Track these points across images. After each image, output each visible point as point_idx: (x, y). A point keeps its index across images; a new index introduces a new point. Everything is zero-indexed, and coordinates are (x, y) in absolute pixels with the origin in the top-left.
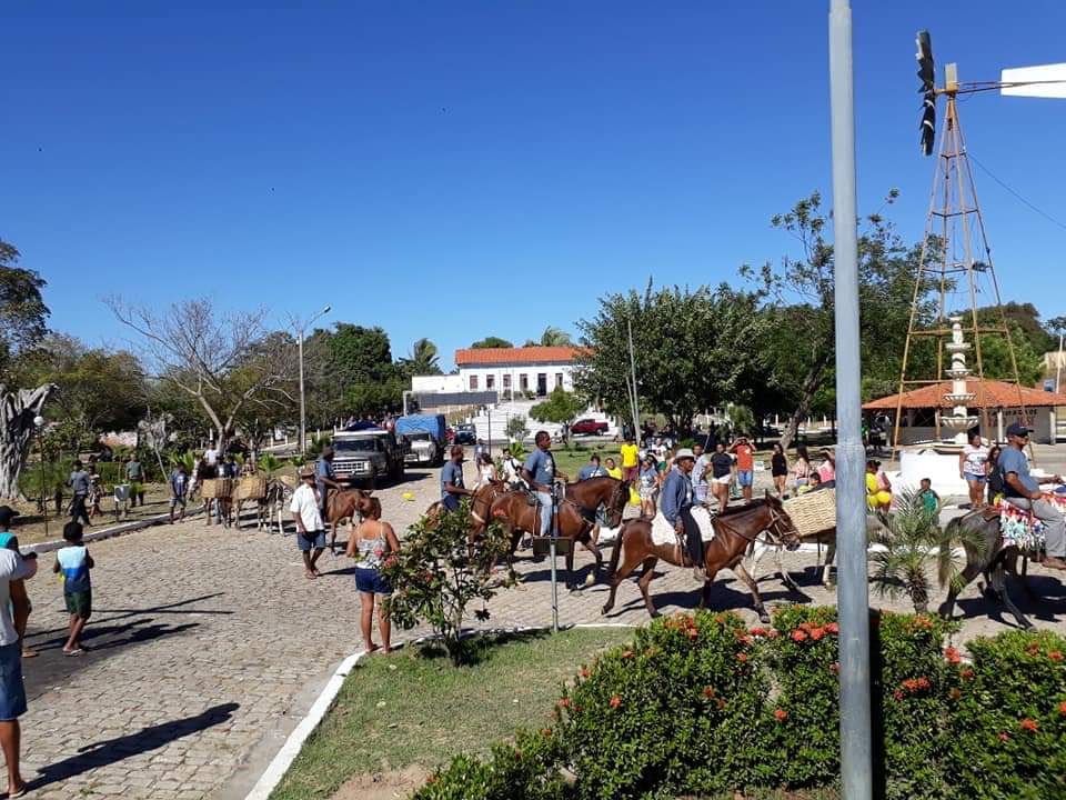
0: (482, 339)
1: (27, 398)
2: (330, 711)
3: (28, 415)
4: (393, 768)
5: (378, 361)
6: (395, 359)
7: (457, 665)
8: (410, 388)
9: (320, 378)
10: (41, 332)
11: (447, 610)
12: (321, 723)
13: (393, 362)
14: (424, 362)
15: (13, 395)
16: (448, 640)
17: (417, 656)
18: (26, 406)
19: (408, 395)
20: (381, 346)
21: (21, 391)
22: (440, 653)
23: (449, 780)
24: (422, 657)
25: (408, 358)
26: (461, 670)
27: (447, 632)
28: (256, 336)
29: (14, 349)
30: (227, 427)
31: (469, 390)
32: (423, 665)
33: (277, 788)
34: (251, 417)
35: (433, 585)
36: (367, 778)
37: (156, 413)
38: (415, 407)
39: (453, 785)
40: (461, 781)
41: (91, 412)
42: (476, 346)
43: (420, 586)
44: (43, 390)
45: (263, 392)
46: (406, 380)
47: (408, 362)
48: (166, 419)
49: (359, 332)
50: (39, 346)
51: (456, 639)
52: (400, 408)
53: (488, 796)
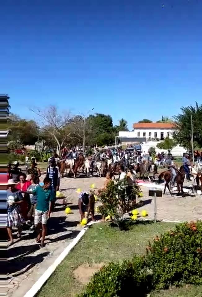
0: (142, 120)
2: (79, 241)
4: (96, 263)
5: (108, 126)
6: (114, 125)
7: (121, 230)
8: (118, 135)
9: (90, 131)
10: (8, 113)
11: (118, 212)
12: (76, 245)
14: (123, 126)
16: (119, 221)
17: (109, 226)
19: (117, 138)
20: (110, 121)
22: (116, 225)
23: (107, 270)
24: (110, 226)
25: (117, 125)
26: (122, 232)
28: (71, 117)
30: (62, 145)
31: (137, 137)
32: (111, 229)
33: (60, 265)
34: (69, 142)
35: (114, 203)
36: (88, 265)
37: (40, 140)
38: (119, 141)
39: (108, 272)
40: (110, 271)
41: (22, 138)
42: (140, 122)
44: (8, 131)
45: (73, 135)
46: (117, 132)
47: (118, 127)
48: (43, 142)
49: (103, 116)
50: (7, 117)
51: (121, 221)
52: (114, 142)
53: (118, 277)
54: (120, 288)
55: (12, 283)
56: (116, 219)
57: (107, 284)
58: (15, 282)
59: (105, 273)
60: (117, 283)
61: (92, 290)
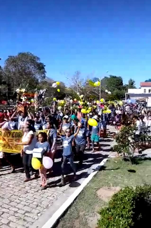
1: (41, 91)
3: (42, 95)
4: (113, 186)
5: (120, 85)
6: (124, 84)
7: (133, 164)
8: (127, 92)
10: (44, 77)
11: (130, 150)
13: (123, 85)
14: (132, 85)
15: (39, 91)
16: (130, 157)
17: (123, 160)
18: (41, 93)
19: (127, 94)
20: (121, 81)
21: (40, 90)
22: (128, 160)
24: (124, 160)
25: (127, 84)
26: (133, 165)
27: (130, 155)
29: (39, 81)
30: (83, 100)
31: (144, 93)
32: (124, 162)
33: (86, 186)
35: (127, 143)
36: (107, 187)
37: (68, 96)
38: (129, 97)
40: (126, 193)
42: (146, 81)
43: (123, 143)
44: (45, 90)
45: (91, 92)
46: (126, 90)
47: (127, 85)
48: (70, 97)
49: (115, 77)
50: (44, 80)
51: (132, 158)
52: (125, 97)
53: (133, 198)
54: (135, 206)
55: (52, 196)
56: (128, 156)
57: (125, 202)
58: (54, 196)
59: (123, 194)
60: (133, 203)
61: (113, 206)
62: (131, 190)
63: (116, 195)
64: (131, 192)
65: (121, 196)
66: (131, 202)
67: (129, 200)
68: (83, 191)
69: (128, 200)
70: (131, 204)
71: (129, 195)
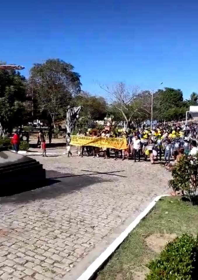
1: (76, 109)
2: (150, 212)
3: (76, 114)
4: (167, 233)
5: (178, 100)
6: (184, 100)
7: (194, 205)
8: (189, 110)
9: (158, 106)
10: (80, 90)
11: (191, 186)
12: (147, 215)
14: (195, 101)
15: (72, 109)
16: (191, 196)
18: (75, 112)
19: (188, 113)
20: (180, 96)
21: (74, 108)
22: (188, 200)
23: (180, 241)
24: (182, 200)
25: (188, 99)
27: (190, 194)
28: (139, 92)
29: (73, 95)
30: (129, 120)
32: (182, 203)
33: (132, 232)
34: (136, 118)
35: (186, 178)
36: (159, 235)
37: (109, 115)
38: (190, 116)
39: (182, 243)
41: (92, 114)
43: (182, 178)
44: (79, 107)
45: (140, 110)
46: (188, 107)
47: (189, 101)
48: (112, 118)
49: (172, 90)
50: (79, 95)
51: (193, 197)
52: (185, 117)
53: (193, 248)
54: (195, 259)
55: (88, 243)
56: (188, 194)
57: (182, 254)
58: (91, 242)
59: (179, 243)
60: (192, 255)
61: (166, 258)
62: (190, 238)
63: (170, 244)
64: (190, 240)
65: (177, 246)
66: (190, 253)
67: (187, 251)
68: (127, 237)
69: (185, 250)
70: (189, 256)
71: (188, 245)
